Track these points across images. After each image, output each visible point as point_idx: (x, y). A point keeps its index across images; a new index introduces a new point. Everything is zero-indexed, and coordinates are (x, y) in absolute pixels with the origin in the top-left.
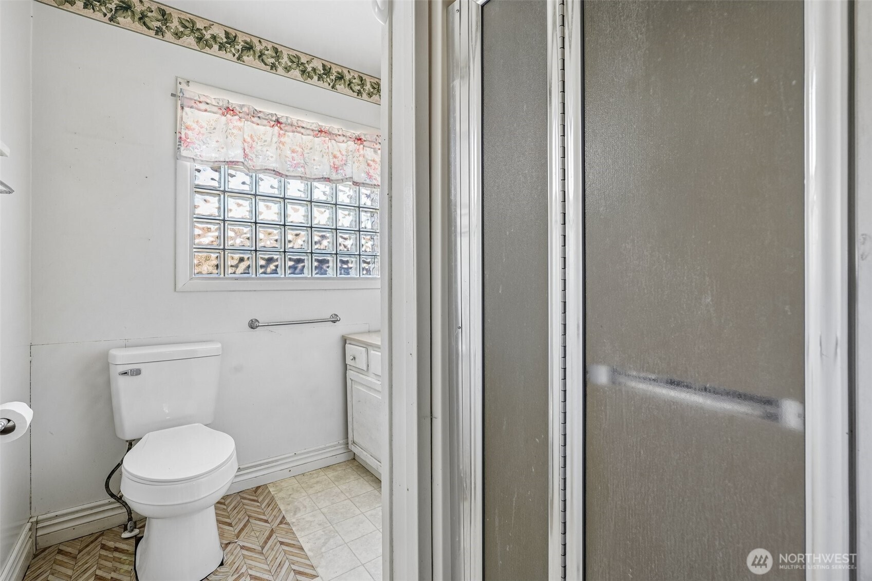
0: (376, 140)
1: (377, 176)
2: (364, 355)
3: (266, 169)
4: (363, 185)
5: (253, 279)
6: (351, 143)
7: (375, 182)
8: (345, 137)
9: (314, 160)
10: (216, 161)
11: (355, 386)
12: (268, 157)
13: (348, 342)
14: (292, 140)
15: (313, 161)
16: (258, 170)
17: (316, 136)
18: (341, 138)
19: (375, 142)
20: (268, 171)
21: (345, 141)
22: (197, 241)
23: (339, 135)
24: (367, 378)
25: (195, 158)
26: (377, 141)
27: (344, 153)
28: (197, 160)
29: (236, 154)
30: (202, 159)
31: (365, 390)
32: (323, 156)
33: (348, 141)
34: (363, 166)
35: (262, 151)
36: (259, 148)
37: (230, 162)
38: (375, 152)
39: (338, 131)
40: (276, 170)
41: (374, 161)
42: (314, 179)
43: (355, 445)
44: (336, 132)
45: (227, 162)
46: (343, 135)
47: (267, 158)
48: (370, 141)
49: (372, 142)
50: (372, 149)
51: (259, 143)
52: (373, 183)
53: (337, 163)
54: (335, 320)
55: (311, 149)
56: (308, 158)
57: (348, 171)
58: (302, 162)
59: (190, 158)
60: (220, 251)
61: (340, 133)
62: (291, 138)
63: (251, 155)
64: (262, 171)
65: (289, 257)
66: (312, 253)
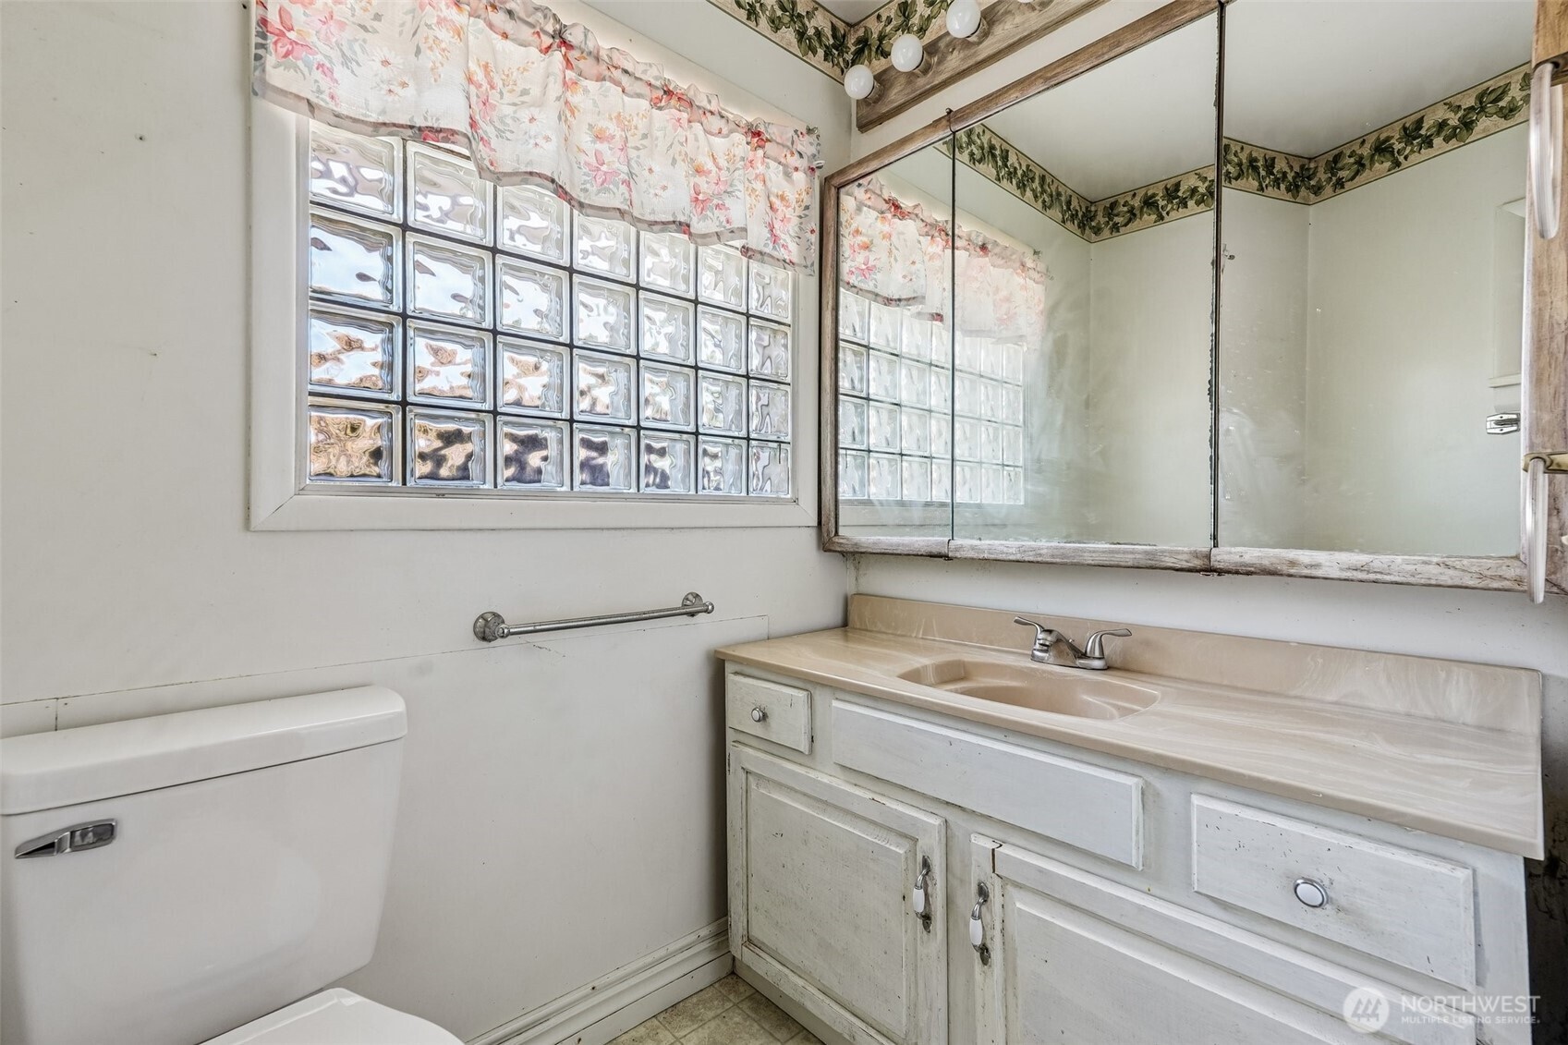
0: (793, 144)
1: (788, 240)
2: (803, 710)
3: (531, 173)
4: (759, 256)
5: (487, 495)
6: (739, 138)
7: (783, 254)
8: (724, 121)
9: (651, 170)
10: (384, 124)
11: (758, 791)
12: (535, 137)
13: (729, 668)
14: (595, 102)
15: (646, 173)
16: (505, 174)
17: (656, 104)
18: (715, 123)
19: (789, 148)
20: (538, 180)
21: (725, 131)
22: (319, 373)
23: (712, 113)
24: (812, 774)
25: (314, 100)
26: (795, 146)
27: (723, 163)
28: (320, 107)
29: (449, 109)
30: (338, 110)
31: (806, 810)
32: (674, 162)
33: (731, 132)
34: (762, 206)
35: (515, 119)
36: (508, 110)
37: (431, 129)
38: (787, 175)
39: (710, 102)
40: (557, 180)
41: (782, 198)
42: (652, 224)
43: (757, 950)
44: (704, 103)
45: (420, 129)
46: (719, 113)
47: (532, 142)
48: (778, 143)
49: (783, 146)
50: (781, 167)
51: (508, 97)
52: (781, 257)
53: (704, 187)
54: (693, 607)
55: (645, 136)
56: (637, 162)
57: (737, 211)
58: (625, 169)
59: (298, 97)
60: (392, 409)
61: (713, 107)
62: (596, 99)
63: (486, 129)
64: (520, 178)
65: (582, 435)
66: (638, 428)
